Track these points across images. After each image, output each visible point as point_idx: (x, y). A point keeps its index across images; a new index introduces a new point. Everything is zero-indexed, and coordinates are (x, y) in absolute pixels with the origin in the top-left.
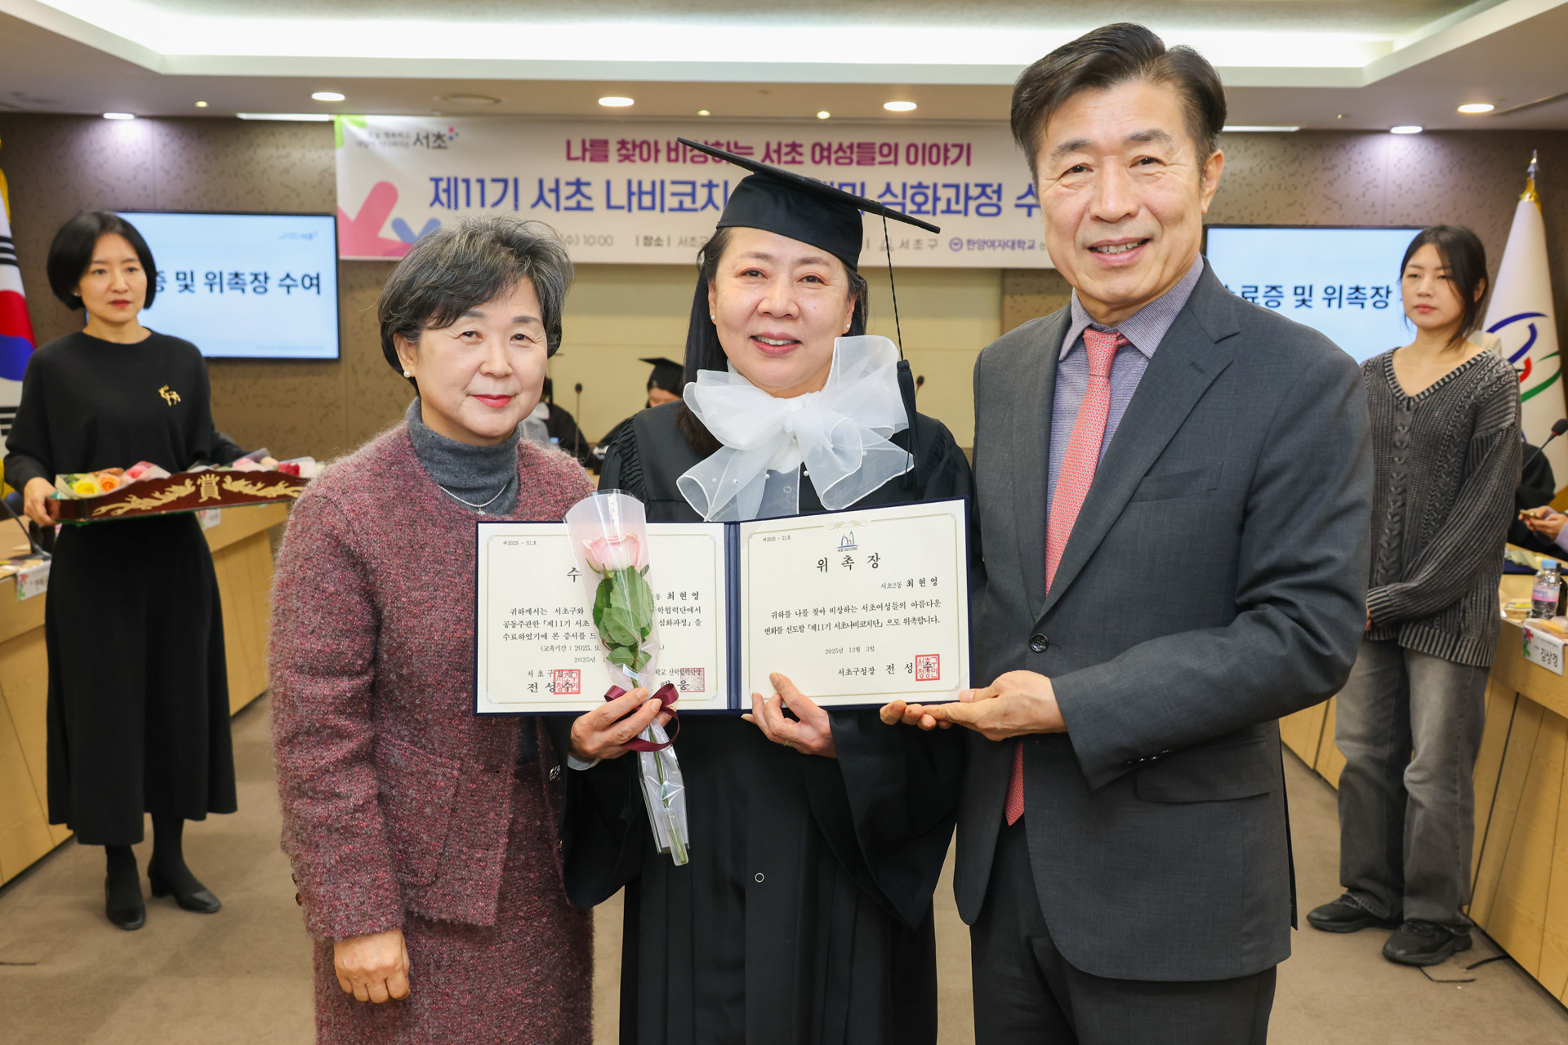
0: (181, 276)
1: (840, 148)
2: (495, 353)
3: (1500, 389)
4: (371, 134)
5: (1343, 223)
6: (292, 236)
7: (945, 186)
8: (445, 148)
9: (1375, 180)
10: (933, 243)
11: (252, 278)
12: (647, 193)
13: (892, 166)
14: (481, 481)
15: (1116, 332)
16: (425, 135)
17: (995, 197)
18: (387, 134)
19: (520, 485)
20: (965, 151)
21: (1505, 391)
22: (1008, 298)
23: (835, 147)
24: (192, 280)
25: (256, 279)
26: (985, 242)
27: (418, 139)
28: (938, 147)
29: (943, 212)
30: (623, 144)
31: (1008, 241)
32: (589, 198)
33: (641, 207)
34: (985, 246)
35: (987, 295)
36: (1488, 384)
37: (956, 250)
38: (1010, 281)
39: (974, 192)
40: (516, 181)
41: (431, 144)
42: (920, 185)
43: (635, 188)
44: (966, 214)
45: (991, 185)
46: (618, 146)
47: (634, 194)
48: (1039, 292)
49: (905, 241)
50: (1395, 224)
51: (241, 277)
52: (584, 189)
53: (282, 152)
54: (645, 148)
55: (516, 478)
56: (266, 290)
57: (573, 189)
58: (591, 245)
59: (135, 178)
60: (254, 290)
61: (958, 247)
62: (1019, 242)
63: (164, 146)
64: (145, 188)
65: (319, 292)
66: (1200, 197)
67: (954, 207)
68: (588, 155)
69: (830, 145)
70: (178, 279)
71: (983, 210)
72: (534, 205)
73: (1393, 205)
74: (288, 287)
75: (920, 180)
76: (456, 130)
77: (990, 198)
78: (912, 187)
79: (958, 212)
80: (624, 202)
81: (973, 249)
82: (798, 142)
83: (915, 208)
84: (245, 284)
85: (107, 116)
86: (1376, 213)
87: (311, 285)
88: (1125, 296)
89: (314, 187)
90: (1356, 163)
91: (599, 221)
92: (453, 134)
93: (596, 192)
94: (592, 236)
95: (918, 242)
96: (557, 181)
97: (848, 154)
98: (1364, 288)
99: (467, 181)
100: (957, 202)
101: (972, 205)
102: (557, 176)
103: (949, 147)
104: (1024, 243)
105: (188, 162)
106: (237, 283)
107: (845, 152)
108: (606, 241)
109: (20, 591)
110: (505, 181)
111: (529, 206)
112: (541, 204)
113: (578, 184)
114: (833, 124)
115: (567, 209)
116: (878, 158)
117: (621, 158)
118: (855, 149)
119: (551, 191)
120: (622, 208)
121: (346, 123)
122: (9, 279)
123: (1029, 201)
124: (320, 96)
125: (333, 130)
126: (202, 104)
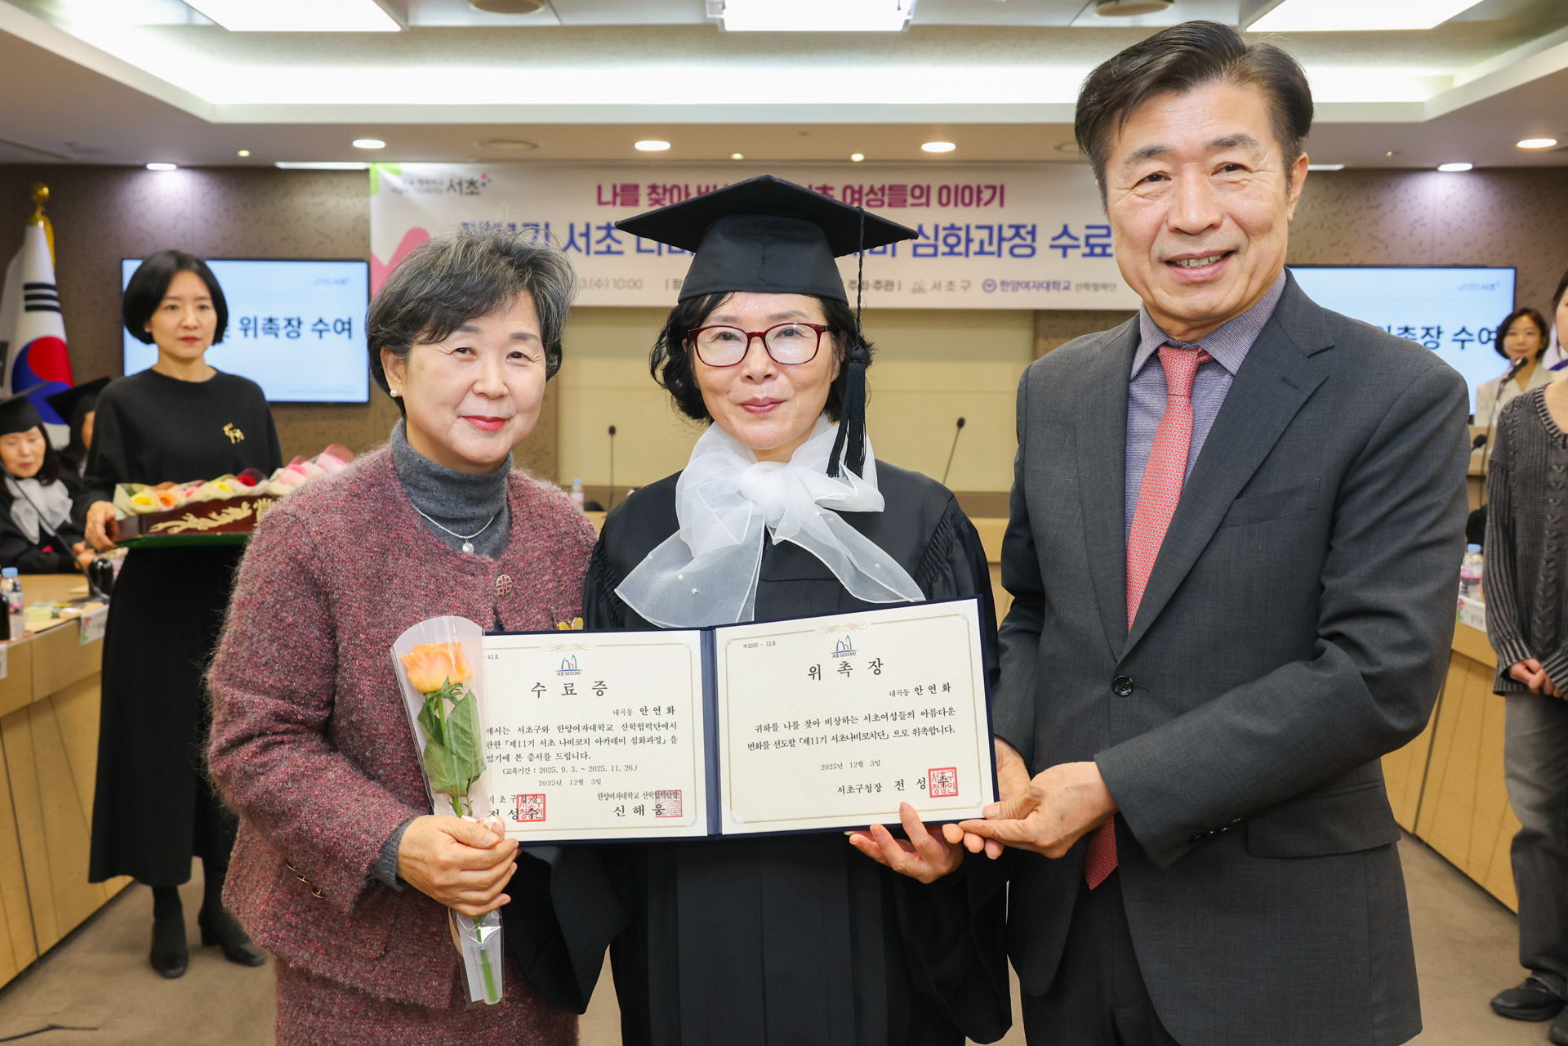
1: (872, 190)
2: (491, 372)
4: (405, 181)
5: (1389, 262)
6: (326, 281)
7: (978, 227)
8: (478, 194)
9: (1422, 218)
10: (966, 285)
11: (285, 323)
13: (924, 208)
14: (469, 511)
15: (1197, 348)
16: (458, 181)
17: (1029, 238)
18: (421, 181)
19: (511, 518)
20: (998, 193)
22: (1040, 340)
23: (866, 189)
25: (289, 324)
26: (1019, 283)
27: (451, 186)
28: (971, 189)
29: (976, 253)
30: (654, 188)
31: (1043, 283)
32: (619, 242)
34: (1020, 288)
35: (1019, 337)
37: (990, 292)
38: (1043, 323)
39: (1008, 233)
40: (547, 226)
41: (464, 190)
42: (952, 227)
44: (999, 255)
45: (1025, 226)
46: (649, 191)
49: (937, 283)
50: (1445, 262)
51: (276, 322)
52: (614, 233)
53: (318, 200)
54: (675, 192)
55: (506, 510)
56: (299, 335)
57: (603, 233)
58: (621, 288)
59: (175, 225)
60: (288, 335)
61: (991, 288)
62: (1054, 283)
63: (204, 195)
64: (184, 236)
65: (350, 337)
66: (1288, 204)
67: (987, 248)
68: (618, 200)
69: (861, 187)
71: (1017, 251)
73: (1441, 244)
74: (321, 331)
75: (952, 222)
77: (1024, 239)
78: (945, 229)
79: (992, 253)
81: (1007, 290)
82: (829, 184)
83: (947, 250)
84: (278, 329)
85: (150, 166)
86: (1424, 251)
87: (343, 329)
88: (1207, 312)
89: (348, 234)
90: (1402, 201)
91: (629, 265)
92: (485, 181)
94: (621, 280)
95: (951, 283)
96: (588, 226)
97: (880, 196)
98: (1413, 329)
100: (991, 243)
101: (1006, 246)
102: (588, 221)
103: (982, 188)
104: (1059, 284)
105: (227, 210)
106: (271, 328)
107: (876, 194)
108: (635, 284)
109: (83, 636)
112: (572, 249)
113: (608, 228)
114: (867, 166)
115: (597, 253)
116: (910, 200)
117: (652, 202)
118: (887, 192)
119: (581, 235)
120: (651, 251)
121: (382, 171)
122: (51, 325)
123: (1064, 242)
124: (359, 144)
125: (368, 178)
126: (244, 153)
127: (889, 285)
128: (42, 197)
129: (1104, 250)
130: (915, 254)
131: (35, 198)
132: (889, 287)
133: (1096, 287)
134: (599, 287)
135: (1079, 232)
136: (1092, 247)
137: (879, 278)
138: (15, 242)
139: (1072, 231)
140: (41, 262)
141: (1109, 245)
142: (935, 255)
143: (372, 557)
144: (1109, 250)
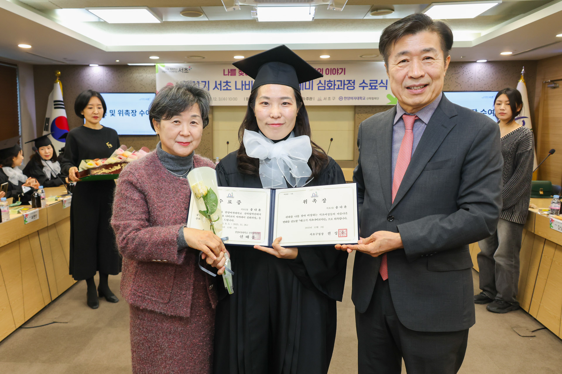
0: (111, 111)
2: (185, 128)
3: (527, 138)
4: (166, 69)
5: (461, 90)
6: (143, 99)
7: (337, 81)
8: (188, 72)
9: (471, 77)
10: (334, 98)
11: (132, 111)
12: (247, 85)
15: (414, 115)
16: (182, 69)
17: (353, 84)
18: (171, 69)
20: (344, 70)
21: (528, 139)
22: (357, 115)
24: (114, 113)
25: (133, 112)
27: (180, 70)
28: (335, 69)
29: (337, 89)
31: (357, 97)
32: (230, 87)
33: (245, 89)
34: (350, 99)
35: (350, 114)
36: (523, 136)
38: (357, 109)
39: (346, 82)
40: (209, 82)
41: (184, 71)
42: (330, 81)
43: (244, 83)
44: (344, 89)
45: (351, 81)
47: (243, 85)
48: (366, 113)
49: (325, 98)
51: (128, 111)
52: (229, 84)
53: (140, 75)
55: (193, 167)
56: (136, 115)
57: (225, 84)
58: (231, 100)
59: (98, 83)
60: (132, 115)
61: (341, 99)
62: (360, 97)
63: (107, 73)
64: (101, 86)
66: (444, 70)
67: (340, 87)
68: (230, 74)
70: (110, 112)
71: (349, 88)
72: (214, 89)
73: (477, 84)
74: (142, 114)
75: (330, 79)
76: (191, 67)
77: (351, 84)
78: (327, 81)
79: (342, 89)
80: (241, 88)
81: (346, 100)
83: (328, 88)
84: (129, 113)
85: (90, 65)
86: (472, 87)
89: (150, 85)
90: (466, 72)
91: (233, 93)
92: (190, 68)
93: (232, 85)
94: (231, 98)
96: (221, 82)
99: (194, 82)
100: (341, 86)
101: (346, 86)
102: (221, 80)
103: (339, 69)
104: (362, 98)
105: (113, 78)
106: (127, 113)
108: (235, 99)
109: (64, 205)
110: (205, 82)
111: (212, 89)
112: (216, 88)
113: (227, 82)
115: (223, 90)
117: (240, 74)
119: (219, 84)
120: (240, 89)
121: (159, 66)
122: (62, 113)
123: (364, 85)
124: (152, 58)
125: (155, 68)
126: (118, 61)
127: (311, 98)
128: (59, 75)
129: (375, 87)
130: (319, 89)
131: (56, 75)
132: (311, 99)
133: (373, 98)
134: (224, 100)
135: (368, 82)
136: (372, 86)
137: (308, 97)
138: (51, 88)
139: (365, 82)
140: (59, 94)
141: (377, 86)
142: (325, 89)
143: (154, 183)
144: (377, 87)
